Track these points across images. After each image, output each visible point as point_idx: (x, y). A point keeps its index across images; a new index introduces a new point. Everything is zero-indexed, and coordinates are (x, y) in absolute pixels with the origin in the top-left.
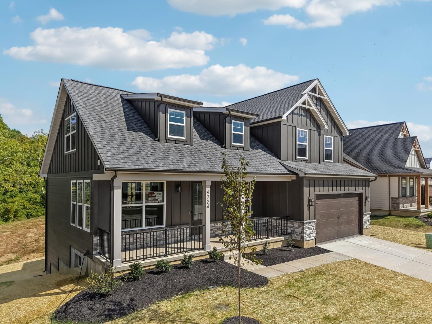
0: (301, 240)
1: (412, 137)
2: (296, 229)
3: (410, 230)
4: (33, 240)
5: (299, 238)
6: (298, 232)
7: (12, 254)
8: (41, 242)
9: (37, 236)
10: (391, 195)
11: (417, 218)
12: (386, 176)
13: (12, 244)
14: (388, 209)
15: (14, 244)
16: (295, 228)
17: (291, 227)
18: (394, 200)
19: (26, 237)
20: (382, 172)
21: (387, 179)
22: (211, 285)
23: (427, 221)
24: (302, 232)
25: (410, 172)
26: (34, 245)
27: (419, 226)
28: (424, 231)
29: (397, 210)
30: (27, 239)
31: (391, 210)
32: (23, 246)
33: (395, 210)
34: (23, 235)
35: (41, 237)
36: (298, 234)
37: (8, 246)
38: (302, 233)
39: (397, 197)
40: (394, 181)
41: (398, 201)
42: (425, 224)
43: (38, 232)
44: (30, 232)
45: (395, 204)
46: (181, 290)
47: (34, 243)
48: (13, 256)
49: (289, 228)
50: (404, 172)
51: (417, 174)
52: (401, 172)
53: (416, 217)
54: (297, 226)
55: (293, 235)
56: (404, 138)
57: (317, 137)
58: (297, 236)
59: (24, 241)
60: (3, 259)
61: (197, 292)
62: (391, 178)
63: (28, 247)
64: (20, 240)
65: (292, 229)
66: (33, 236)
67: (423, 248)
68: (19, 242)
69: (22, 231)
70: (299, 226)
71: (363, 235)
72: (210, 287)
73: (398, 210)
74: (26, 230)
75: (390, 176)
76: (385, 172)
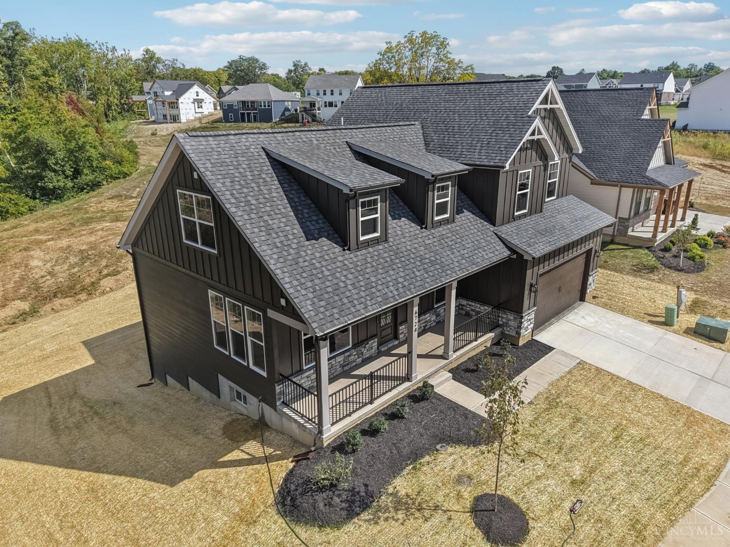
0: (517, 336)
1: (663, 120)
2: (510, 322)
3: (641, 277)
4: (46, 274)
5: (514, 334)
6: (513, 325)
7: (21, 301)
8: (60, 275)
9: (49, 265)
10: (619, 213)
11: (649, 251)
12: (617, 186)
13: (12, 282)
14: (612, 233)
15: (15, 282)
16: (510, 320)
17: (502, 318)
18: (622, 221)
19: (30, 267)
20: (612, 180)
21: (617, 189)
22: (438, 444)
23: (663, 258)
24: (520, 327)
25: (653, 183)
26: (51, 281)
27: (652, 269)
28: (659, 281)
29: (624, 236)
30: (34, 271)
31: (615, 234)
32: (32, 284)
33: (621, 235)
34: (23, 265)
35: (55, 265)
36: (513, 328)
37: (6, 286)
38: (518, 328)
39: (627, 217)
40: (627, 193)
41: (627, 223)
42: (661, 264)
43: (47, 256)
44: (32, 257)
45: (622, 227)
46: (409, 458)
47: (49, 277)
48: (25, 306)
49: (500, 319)
50: (644, 182)
51: (662, 187)
52: (639, 182)
53: (648, 248)
54: (512, 318)
55: (505, 328)
56: (650, 120)
57: (542, 173)
58: (511, 331)
59: (31, 276)
60: (10, 311)
61: (427, 458)
62: (623, 188)
63: (42, 287)
64: (22, 275)
65: (504, 320)
66: (42, 265)
67: (661, 325)
68: (22, 278)
69: (19, 257)
70: (515, 318)
71: (585, 303)
72: (438, 447)
73: (626, 236)
74: (25, 254)
75: (621, 186)
76: (615, 180)
